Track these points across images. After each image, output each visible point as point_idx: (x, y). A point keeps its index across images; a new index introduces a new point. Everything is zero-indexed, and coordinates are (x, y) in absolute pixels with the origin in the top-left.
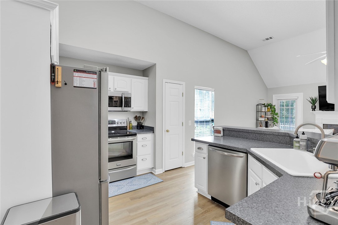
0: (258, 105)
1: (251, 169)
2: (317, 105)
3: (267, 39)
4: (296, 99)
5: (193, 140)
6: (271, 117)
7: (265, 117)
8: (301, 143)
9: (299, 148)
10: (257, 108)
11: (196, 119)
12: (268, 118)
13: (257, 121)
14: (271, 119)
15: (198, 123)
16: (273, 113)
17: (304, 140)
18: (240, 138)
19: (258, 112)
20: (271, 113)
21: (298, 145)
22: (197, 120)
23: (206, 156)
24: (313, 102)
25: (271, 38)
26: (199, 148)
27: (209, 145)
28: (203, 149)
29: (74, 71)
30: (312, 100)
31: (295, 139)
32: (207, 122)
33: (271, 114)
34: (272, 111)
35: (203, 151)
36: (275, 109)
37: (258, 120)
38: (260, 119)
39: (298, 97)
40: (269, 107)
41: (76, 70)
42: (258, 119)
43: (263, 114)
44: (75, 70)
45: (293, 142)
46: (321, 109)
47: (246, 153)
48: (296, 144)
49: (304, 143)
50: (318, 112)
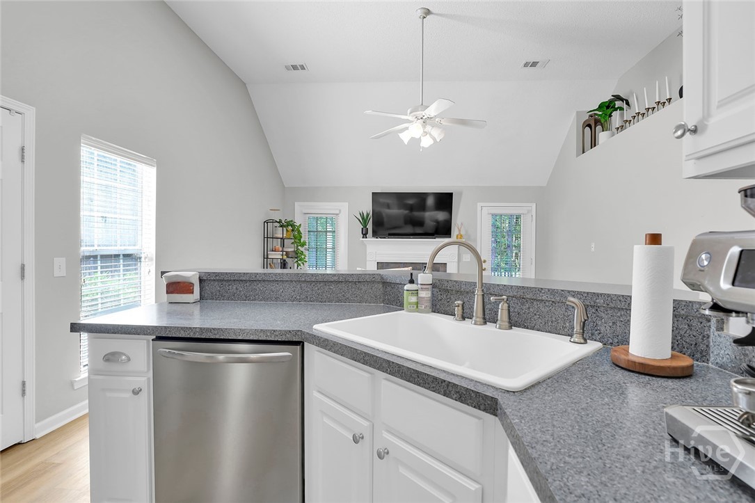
0: (267, 222)
1: (319, 392)
2: (370, 226)
3: (295, 67)
4: (337, 214)
5: (75, 328)
6: (293, 250)
7: (282, 251)
8: (422, 294)
9: (417, 307)
10: (265, 230)
11: (85, 250)
12: (287, 254)
13: (265, 260)
14: (294, 255)
15: (95, 262)
16: (297, 241)
17: (427, 287)
18: (255, 300)
19: (267, 238)
20: (293, 241)
21: (414, 299)
22: (93, 251)
23: (144, 380)
24: (364, 221)
25: (303, 68)
26: (111, 358)
27: (159, 338)
28: (129, 359)
30: (363, 218)
31: (408, 287)
33: (292, 243)
34: (295, 238)
36: (299, 232)
37: (267, 258)
38: (272, 255)
39: (340, 211)
40: (290, 228)
42: (267, 256)
43: (277, 244)
45: (403, 295)
46: (375, 234)
47: (300, 343)
48: (409, 299)
49: (427, 294)
50: (370, 239)
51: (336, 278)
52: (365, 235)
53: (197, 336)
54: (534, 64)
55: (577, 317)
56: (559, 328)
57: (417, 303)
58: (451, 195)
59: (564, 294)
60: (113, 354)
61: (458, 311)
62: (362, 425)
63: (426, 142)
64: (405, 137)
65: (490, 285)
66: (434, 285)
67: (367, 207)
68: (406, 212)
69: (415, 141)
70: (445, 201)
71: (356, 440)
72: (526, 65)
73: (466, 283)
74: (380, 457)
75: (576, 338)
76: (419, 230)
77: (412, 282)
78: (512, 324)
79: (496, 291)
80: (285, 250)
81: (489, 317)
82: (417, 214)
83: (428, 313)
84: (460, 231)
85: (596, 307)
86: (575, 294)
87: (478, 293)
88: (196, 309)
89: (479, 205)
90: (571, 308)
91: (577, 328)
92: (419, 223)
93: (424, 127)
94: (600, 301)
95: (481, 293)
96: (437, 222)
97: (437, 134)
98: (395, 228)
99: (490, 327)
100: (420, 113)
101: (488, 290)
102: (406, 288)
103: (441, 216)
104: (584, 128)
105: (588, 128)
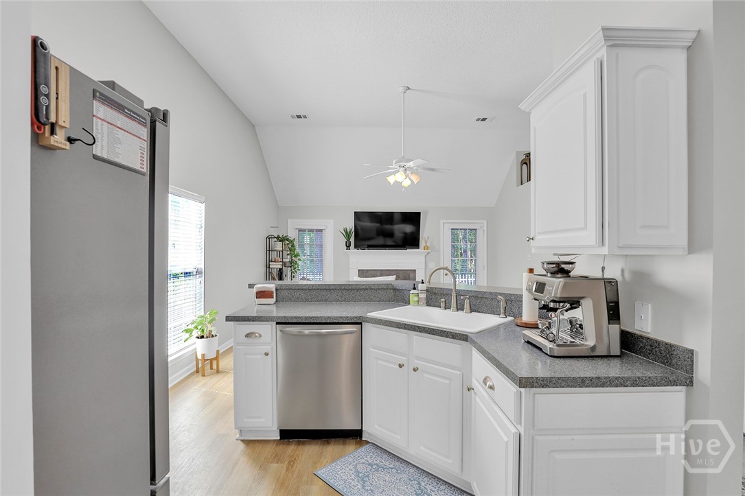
0: (268, 237)
2: (352, 240)
3: (299, 117)
4: (324, 230)
6: (289, 260)
7: (281, 262)
8: (421, 296)
9: (418, 303)
10: (267, 244)
12: (285, 263)
13: (268, 269)
14: (290, 264)
16: (292, 252)
17: (424, 291)
19: (269, 251)
20: (289, 252)
21: (416, 299)
23: (270, 347)
24: (347, 235)
25: (305, 117)
26: (249, 336)
27: (277, 323)
28: (260, 336)
29: (94, 96)
30: (346, 232)
31: (412, 291)
32: (187, 274)
33: (289, 255)
35: (261, 340)
38: (273, 265)
39: (327, 227)
41: (100, 93)
42: (269, 266)
43: (277, 256)
44: (98, 94)
45: (409, 296)
46: (356, 247)
47: (361, 323)
48: (413, 298)
49: (423, 296)
50: (353, 250)
51: (364, 287)
52: (348, 247)
53: (303, 321)
54: (484, 120)
55: (502, 305)
56: (494, 311)
57: (418, 301)
58: (419, 214)
59: (496, 294)
60: (252, 333)
61: (442, 305)
62: (402, 360)
63: (407, 183)
64: (391, 179)
65: (460, 290)
66: (427, 291)
67: (350, 224)
68: (378, 225)
69: (398, 184)
70: (413, 218)
71: (401, 366)
72: (478, 120)
73: (446, 289)
74: (414, 370)
75: (502, 315)
76: (389, 242)
77: (414, 289)
78: (472, 310)
79: (463, 293)
80: (284, 260)
81: (460, 308)
82: (388, 227)
83: (424, 306)
84: (426, 243)
85: (511, 301)
86: (501, 294)
87: (454, 294)
88: (274, 308)
89: (442, 222)
90: (499, 301)
91: (502, 311)
92: (390, 235)
93: (405, 173)
94: (513, 298)
95: (455, 295)
96: (405, 233)
97: (415, 178)
98: (369, 239)
99: (460, 312)
100: (402, 164)
101: (459, 293)
102: (411, 292)
103: (408, 228)
104: (522, 165)
105: (525, 165)
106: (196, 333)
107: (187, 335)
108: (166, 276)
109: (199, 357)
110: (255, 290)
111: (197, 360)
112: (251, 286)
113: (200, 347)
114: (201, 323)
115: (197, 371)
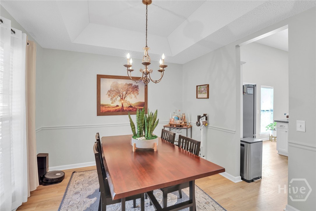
32: (267, 111)
35: (284, 128)
41: (248, 87)
60: (282, 126)
106: (270, 128)
107: (267, 129)
108: (260, 111)
109: (271, 136)
110: (286, 115)
111: (270, 137)
112: (285, 114)
113: (271, 133)
114: (271, 126)
115: (270, 140)
